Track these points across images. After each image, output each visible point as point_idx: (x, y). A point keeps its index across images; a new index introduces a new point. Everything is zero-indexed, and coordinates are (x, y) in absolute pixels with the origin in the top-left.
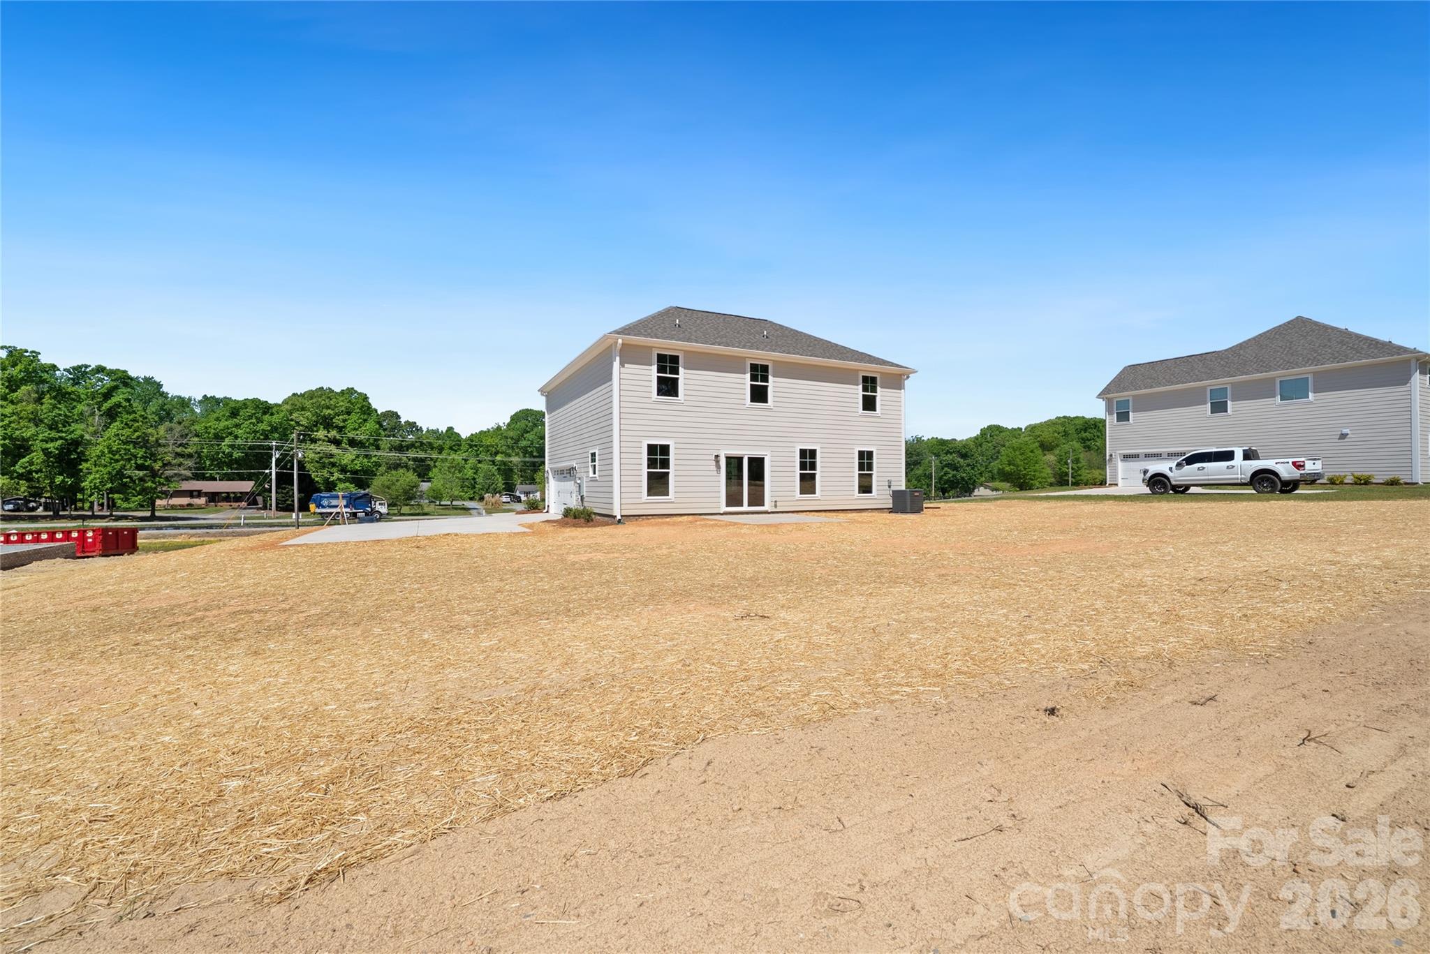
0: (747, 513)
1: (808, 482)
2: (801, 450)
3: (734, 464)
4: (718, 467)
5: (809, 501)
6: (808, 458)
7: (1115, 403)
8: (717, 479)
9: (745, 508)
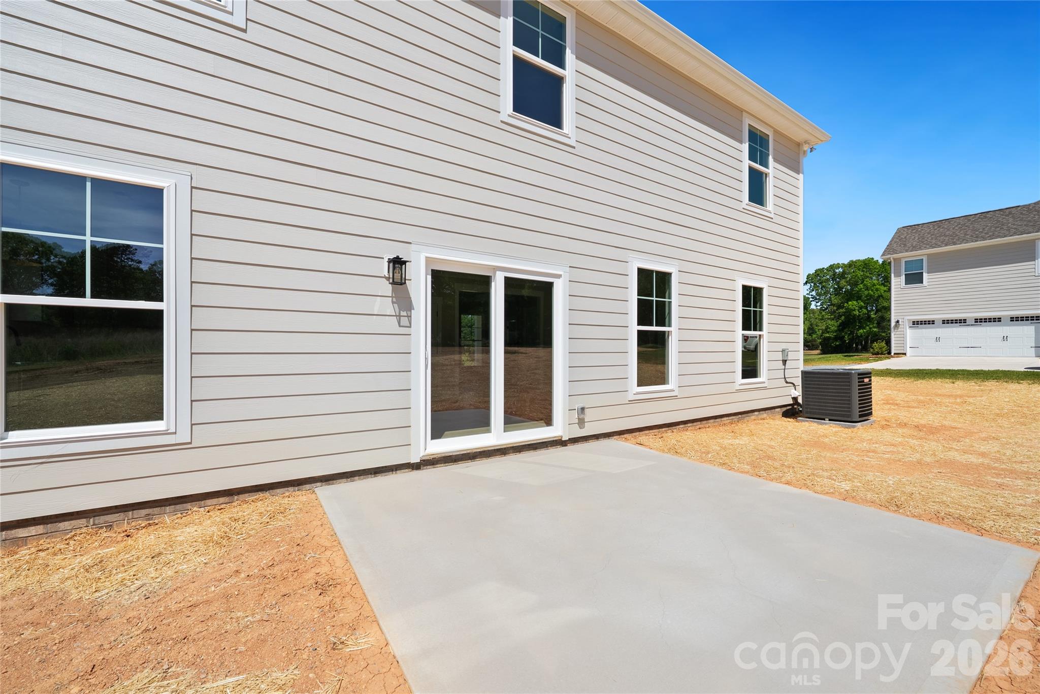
2: (633, 270)
4: (407, 297)
7: (904, 263)
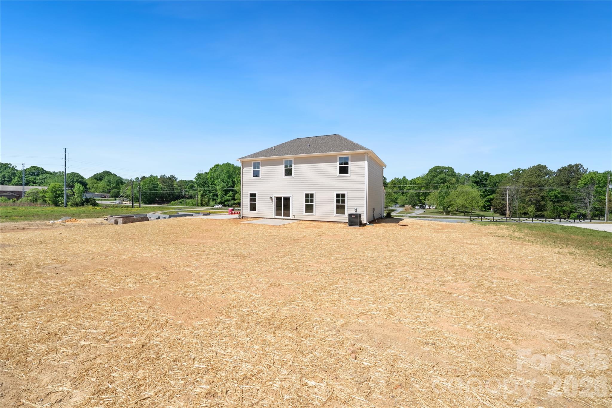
0: (283, 219)
1: (309, 208)
2: (306, 194)
3: (278, 199)
4: (272, 201)
5: (309, 216)
6: (309, 198)
8: (272, 205)
9: (282, 217)
